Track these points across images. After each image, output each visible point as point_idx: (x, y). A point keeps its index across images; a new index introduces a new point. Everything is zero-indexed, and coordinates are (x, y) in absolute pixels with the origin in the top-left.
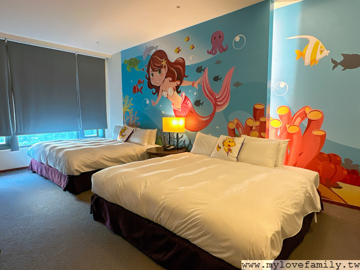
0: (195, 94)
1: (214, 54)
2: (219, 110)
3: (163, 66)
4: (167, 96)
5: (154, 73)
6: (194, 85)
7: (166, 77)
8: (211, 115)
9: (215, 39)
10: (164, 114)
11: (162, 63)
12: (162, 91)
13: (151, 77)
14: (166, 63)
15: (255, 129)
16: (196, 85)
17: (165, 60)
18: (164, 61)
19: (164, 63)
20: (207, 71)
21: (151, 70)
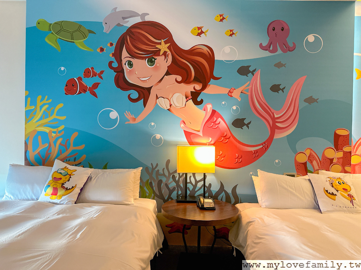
0: (234, 108)
1: (271, 52)
2: (279, 136)
3: (161, 53)
4: (169, 108)
5: (134, 61)
6: (233, 94)
7: (168, 74)
8: (265, 143)
9: (274, 30)
10: (161, 138)
11: (158, 46)
12: (157, 98)
13: (126, 67)
14: (169, 48)
15: (337, 162)
16: (236, 94)
17: (166, 43)
18: (163, 43)
19: (163, 47)
20: (258, 74)
21: (125, 53)
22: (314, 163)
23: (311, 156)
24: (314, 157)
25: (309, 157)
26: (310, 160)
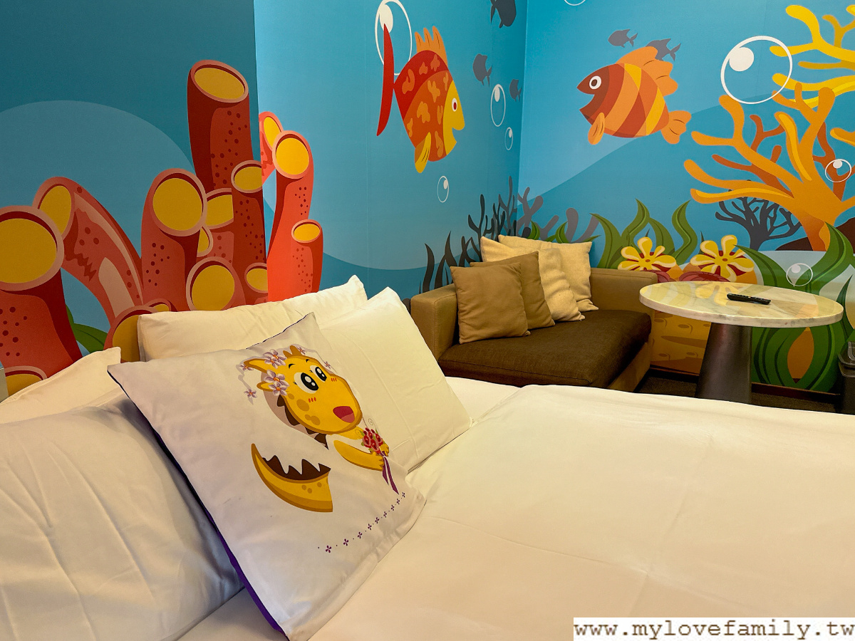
22: (108, 272)
23: (81, 235)
24: (99, 239)
25: (70, 240)
26: (82, 261)
